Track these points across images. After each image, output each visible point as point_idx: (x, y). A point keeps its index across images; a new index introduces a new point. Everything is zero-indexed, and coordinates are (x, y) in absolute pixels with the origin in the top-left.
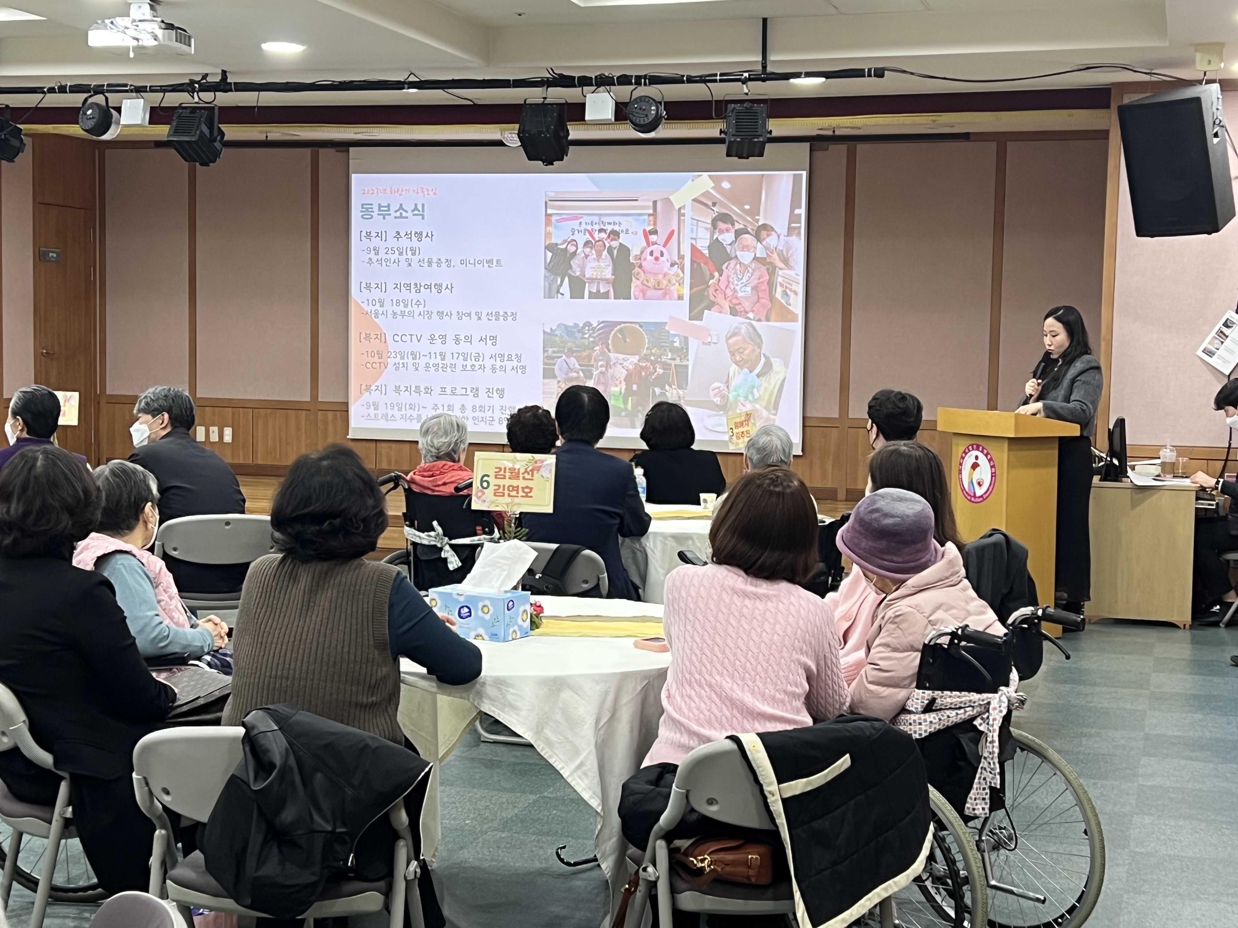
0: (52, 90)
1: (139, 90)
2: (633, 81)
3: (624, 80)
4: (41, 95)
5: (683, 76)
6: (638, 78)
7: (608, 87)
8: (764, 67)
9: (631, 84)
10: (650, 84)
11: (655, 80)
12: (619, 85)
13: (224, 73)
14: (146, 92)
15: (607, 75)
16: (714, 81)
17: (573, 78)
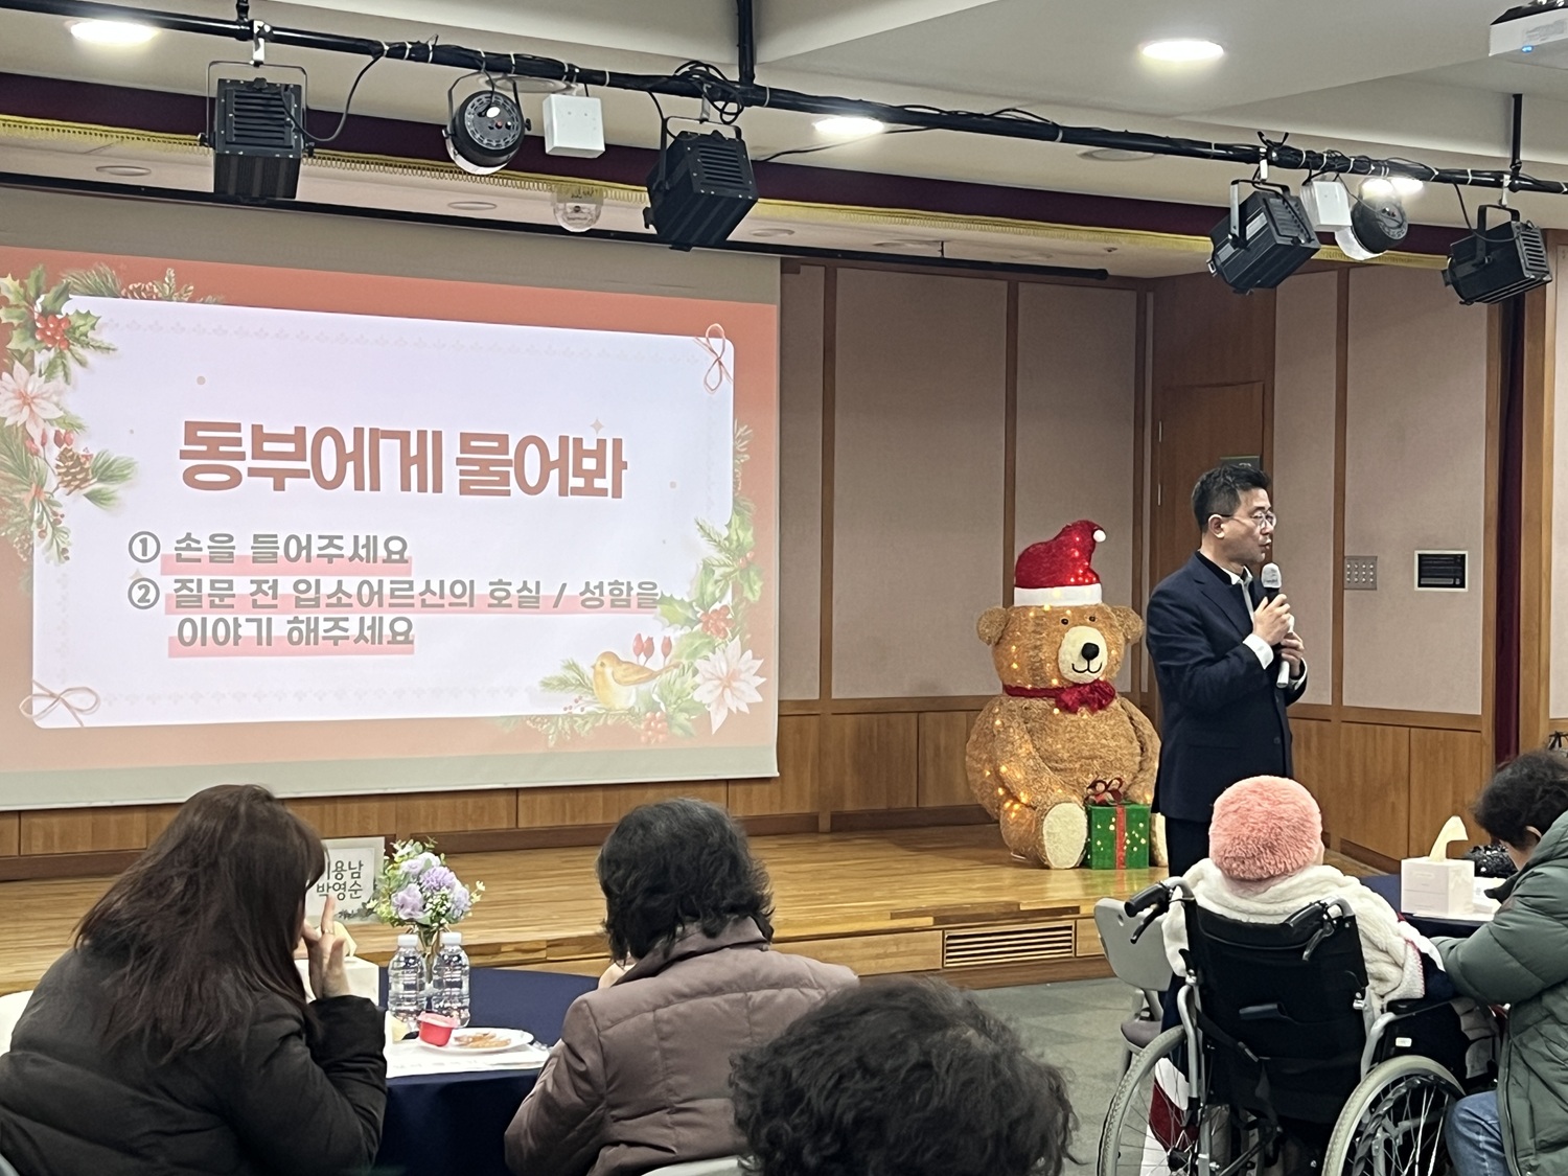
0: (397, 52)
1: (590, 78)
2: (1372, 168)
3: (1361, 165)
4: (370, 59)
6: (1378, 164)
7: (1335, 174)
8: (1516, 166)
14: (602, 83)
16: (1465, 182)
17: (1299, 153)
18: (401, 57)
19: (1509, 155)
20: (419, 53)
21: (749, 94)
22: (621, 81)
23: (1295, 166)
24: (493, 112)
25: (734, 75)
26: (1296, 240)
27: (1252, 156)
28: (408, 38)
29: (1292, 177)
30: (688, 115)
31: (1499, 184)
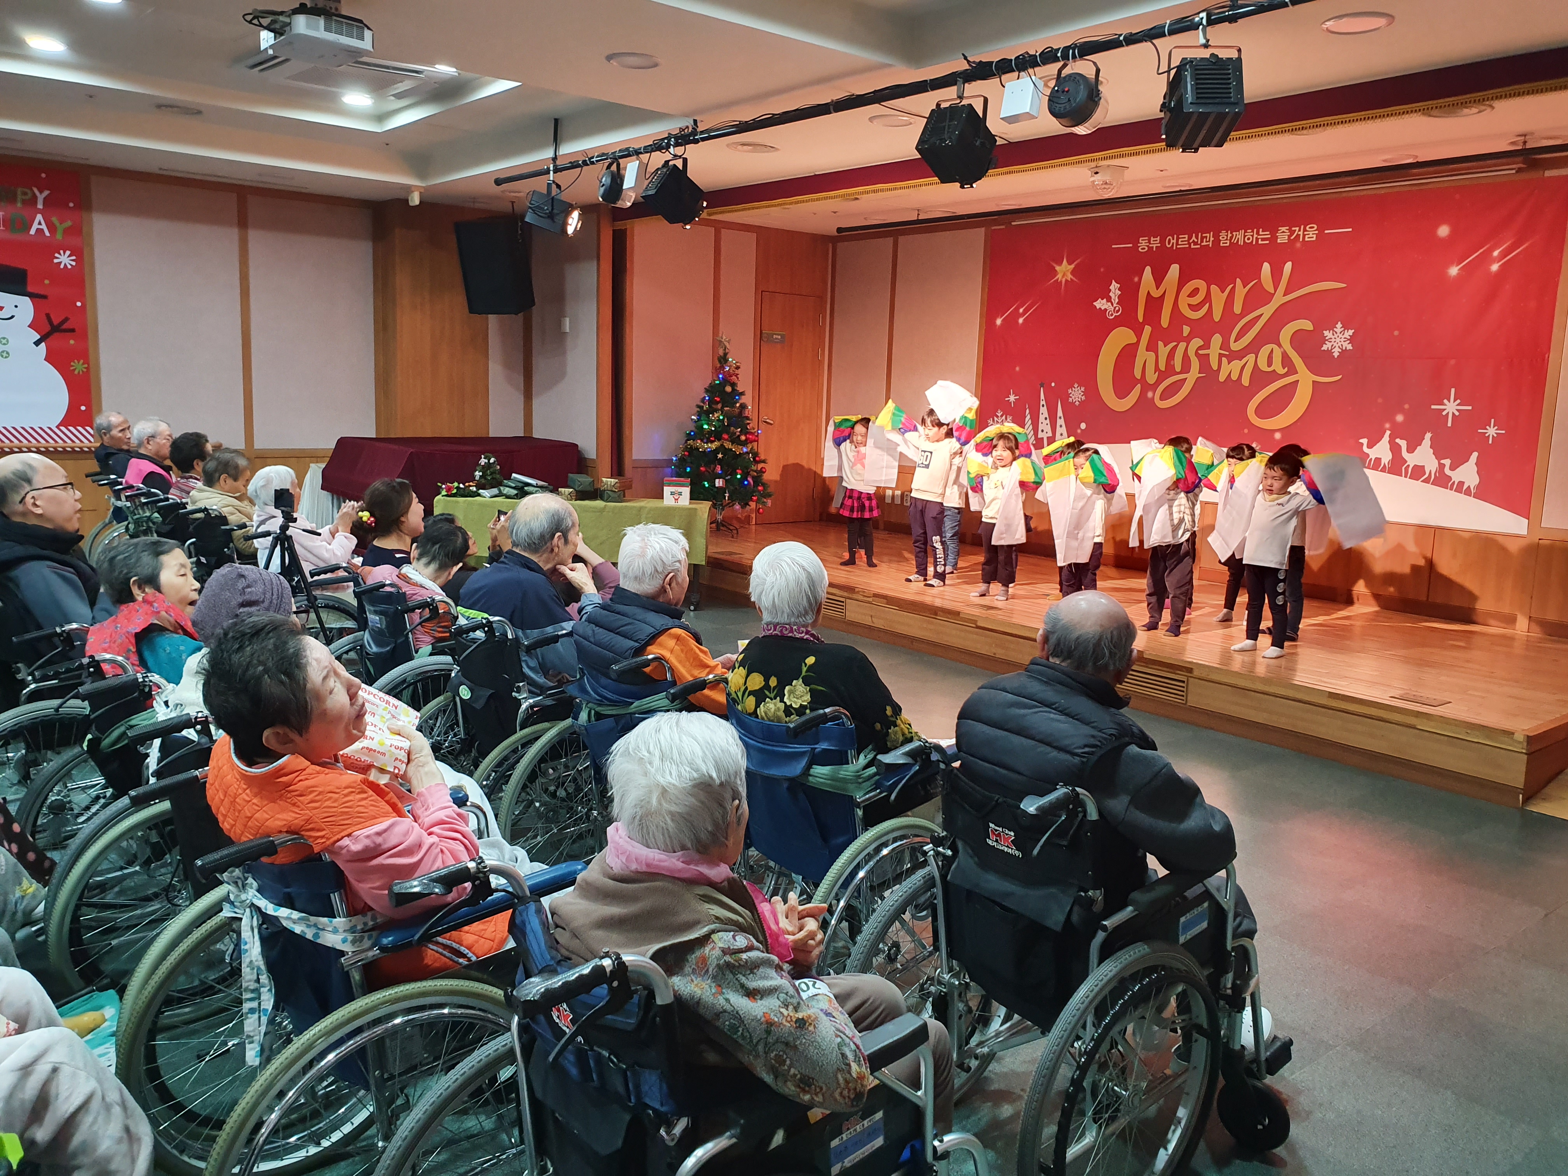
1: (637, 153)
2: (1059, 55)
3: (1049, 56)
5: (1121, 35)
6: (1067, 49)
7: (1031, 71)
9: (1056, 60)
10: (1081, 56)
11: (1087, 49)
12: (1044, 64)
13: (695, 121)
14: (641, 153)
15: (1032, 52)
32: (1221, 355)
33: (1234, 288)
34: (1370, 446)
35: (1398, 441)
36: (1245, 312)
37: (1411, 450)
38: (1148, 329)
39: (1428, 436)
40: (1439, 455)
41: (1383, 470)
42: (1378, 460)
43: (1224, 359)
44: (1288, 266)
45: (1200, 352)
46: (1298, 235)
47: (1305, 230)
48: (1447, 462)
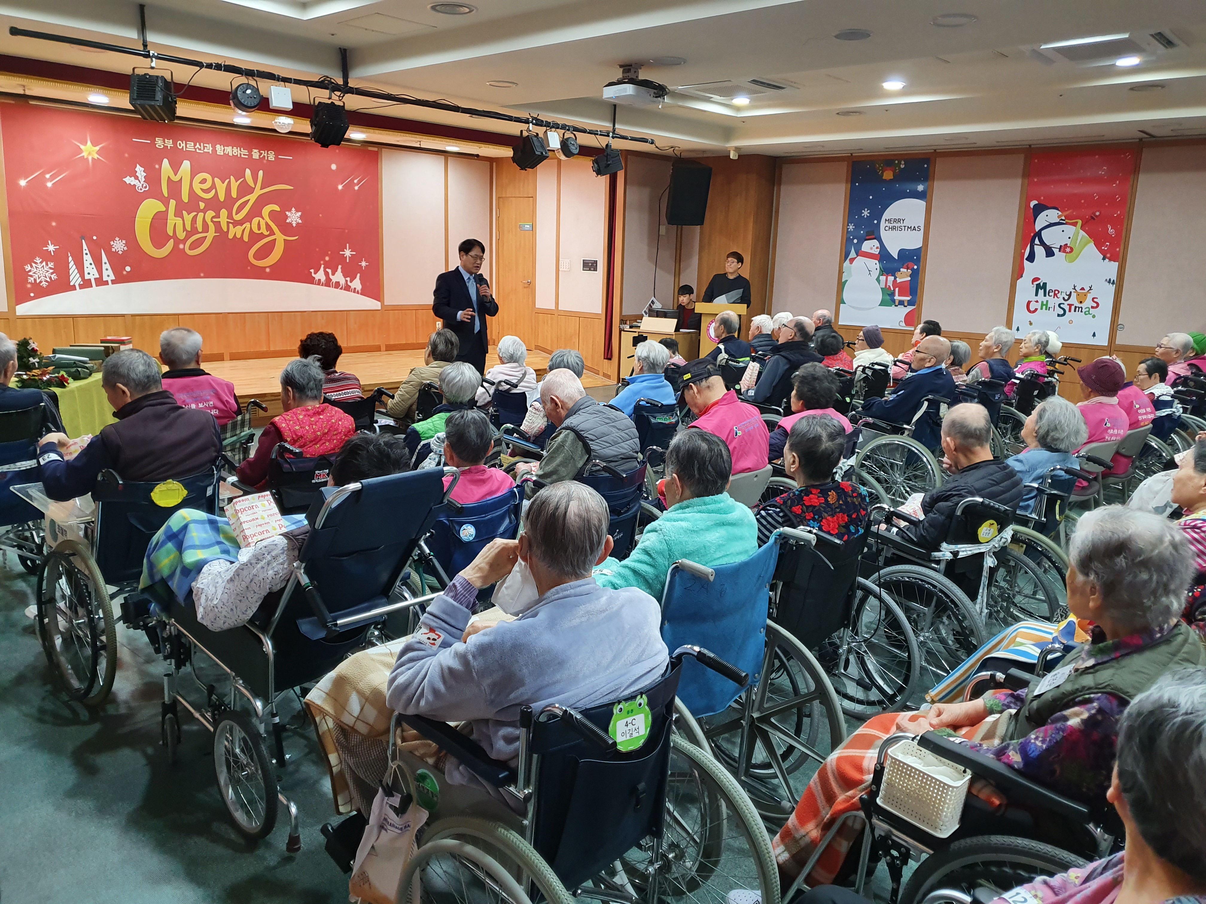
0: (209, 66)
1: (286, 80)
3: (564, 127)
4: (198, 68)
6: (569, 126)
8: (614, 130)
10: (572, 130)
14: (291, 83)
16: (597, 134)
17: (542, 121)
18: (211, 68)
19: (612, 125)
20: (218, 67)
21: (346, 89)
22: (298, 82)
23: (541, 126)
24: (249, 91)
25: (340, 82)
26: (542, 153)
27: (527, 122)
28: (213, 61)
29: (540, 130)
30: (321, 96)
31: (608, 136)
32: (228, 223)
33: (229, 182)
34: (315, 273)
35: (327, 270)
36: (239, 197)
37: (333, 274)
38: (173, 203)
39: (340, 267)
40: (345, 276)
41: (322, 285)
42: (319, 280)
43: (231, 225)
44: (261, 173)
45: (215, 220)
46: (264, 156)
47: (268, 154)
48: (348, 279)
